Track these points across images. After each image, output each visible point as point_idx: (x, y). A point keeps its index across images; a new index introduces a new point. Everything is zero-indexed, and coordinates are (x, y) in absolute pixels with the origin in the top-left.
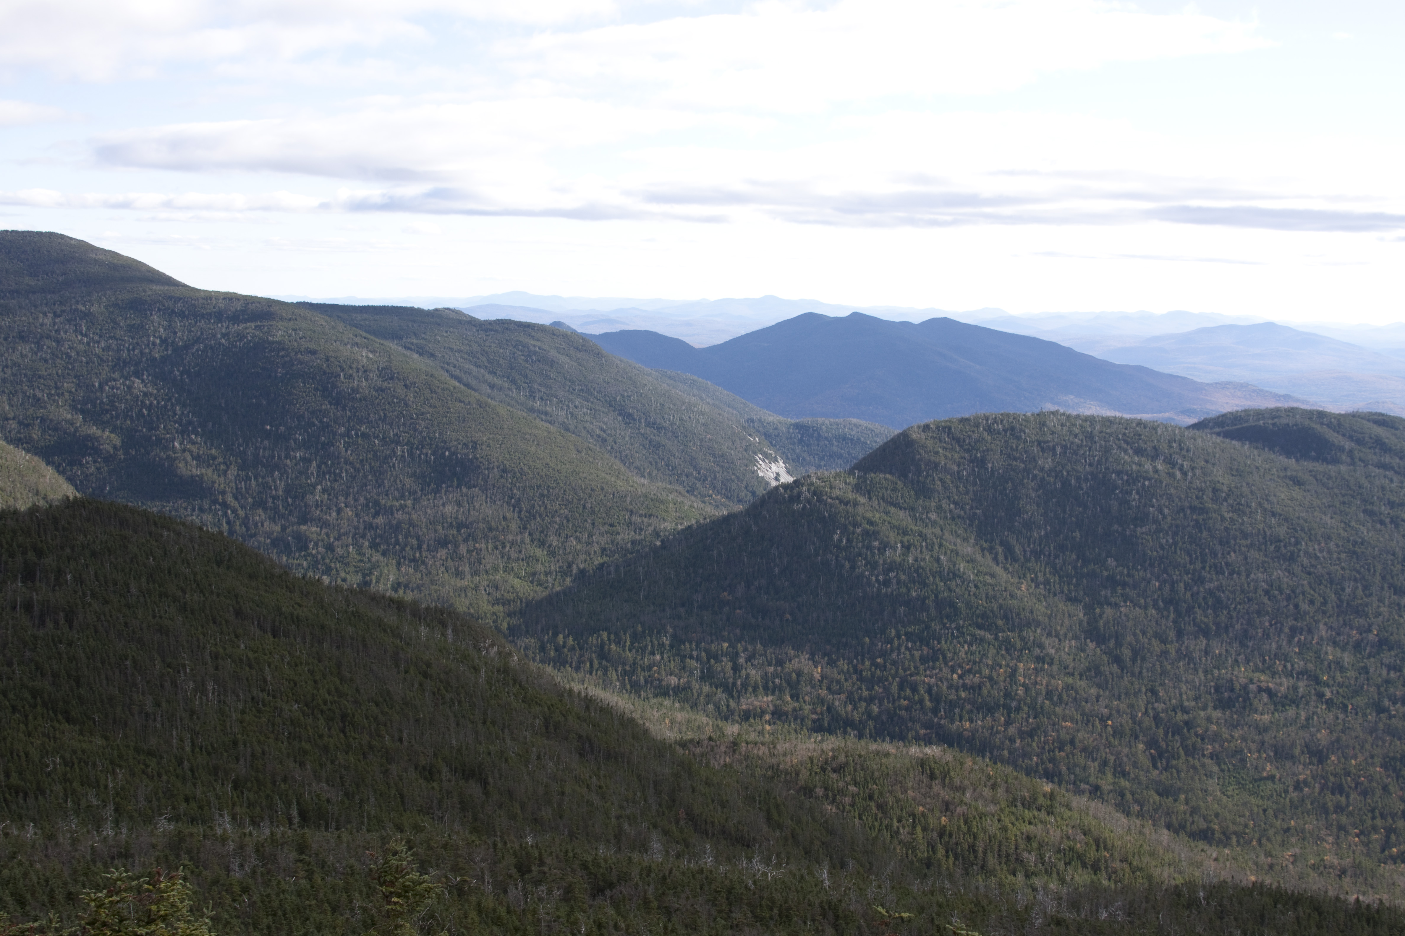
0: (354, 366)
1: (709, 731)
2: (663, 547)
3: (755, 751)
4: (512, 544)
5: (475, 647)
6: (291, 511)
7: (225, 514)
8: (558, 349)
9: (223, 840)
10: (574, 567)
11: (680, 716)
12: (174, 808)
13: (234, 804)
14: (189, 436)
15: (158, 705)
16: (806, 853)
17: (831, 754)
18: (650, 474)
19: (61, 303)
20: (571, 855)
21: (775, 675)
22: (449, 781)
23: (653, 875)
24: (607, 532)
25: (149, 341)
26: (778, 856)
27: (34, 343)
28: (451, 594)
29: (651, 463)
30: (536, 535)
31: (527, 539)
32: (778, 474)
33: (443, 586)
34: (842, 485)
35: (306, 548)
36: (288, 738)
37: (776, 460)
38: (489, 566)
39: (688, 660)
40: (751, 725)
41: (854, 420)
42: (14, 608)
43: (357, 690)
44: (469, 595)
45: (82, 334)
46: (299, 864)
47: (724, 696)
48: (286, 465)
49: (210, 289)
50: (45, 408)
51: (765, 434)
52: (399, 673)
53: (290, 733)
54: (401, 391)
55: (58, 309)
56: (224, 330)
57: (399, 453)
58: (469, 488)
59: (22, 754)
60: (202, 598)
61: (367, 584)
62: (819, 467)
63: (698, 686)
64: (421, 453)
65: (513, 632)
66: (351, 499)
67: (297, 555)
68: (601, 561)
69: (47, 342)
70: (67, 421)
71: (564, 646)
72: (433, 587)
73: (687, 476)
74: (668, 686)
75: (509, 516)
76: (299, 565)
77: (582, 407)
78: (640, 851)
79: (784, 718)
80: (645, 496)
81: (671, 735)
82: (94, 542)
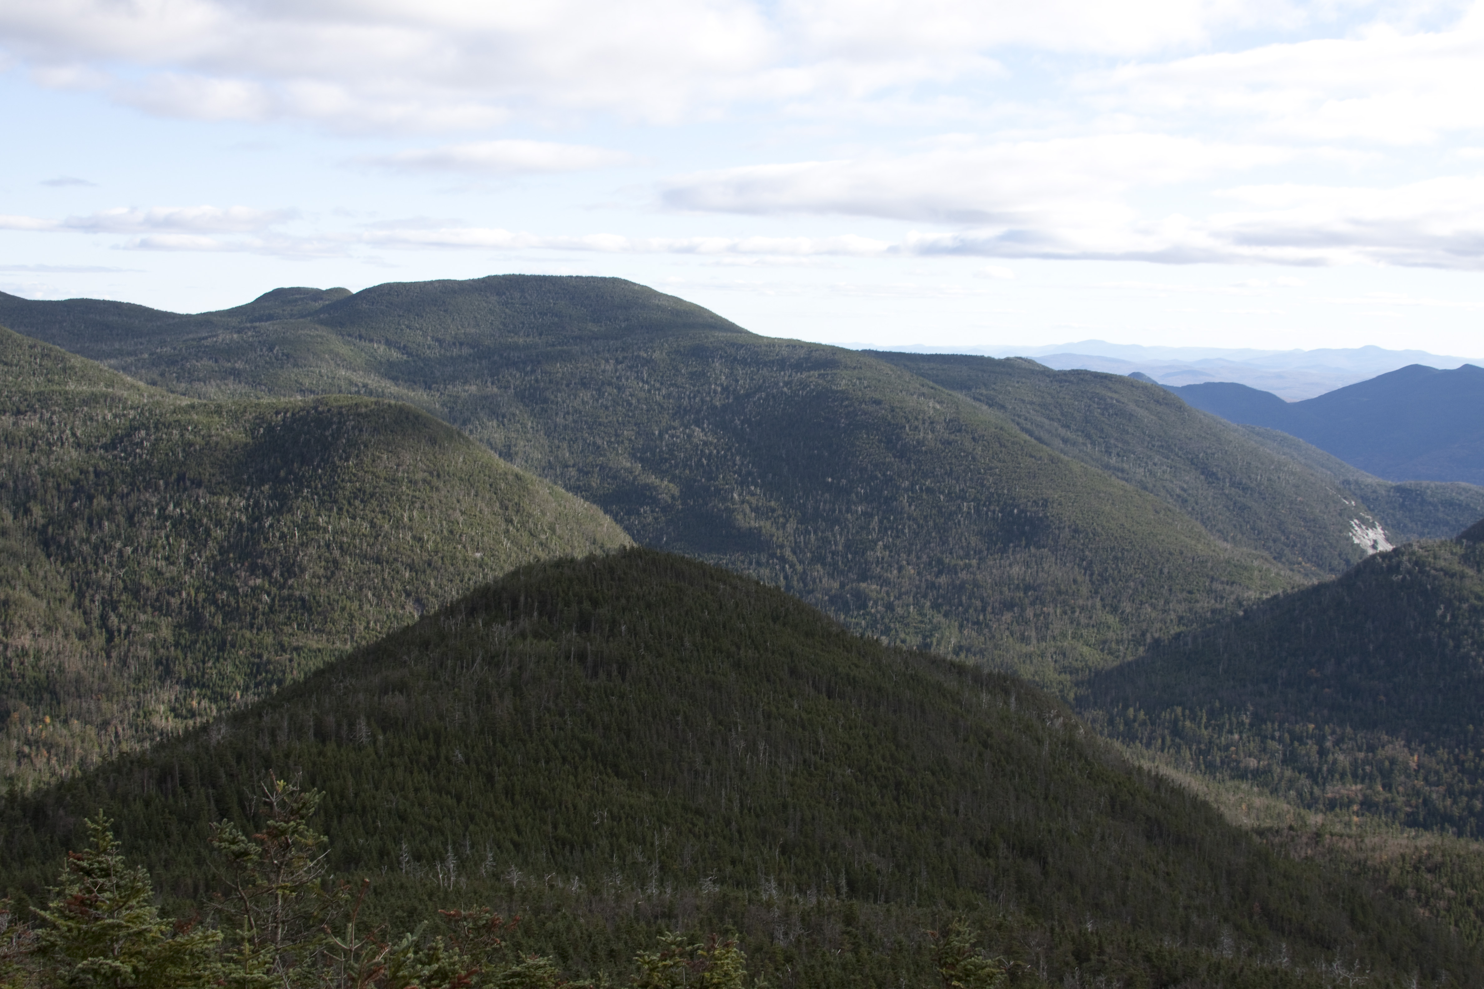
0: (920, 417)
1: (1289, 819)
2: (1246, 617)
3: (1341, 844)
4: (1082, 609)
5: (1039, 717)
6: (850, 567)
7: (783, 569)
8: (1136, 402)
9: (769, 905)
10: (1148, 635)
11: (1258, 802)
12: (720, 870)
13: (781, 870)
14: (748, 486)
15: (708, 762)
16: (1393, 960)
17: (1425, 852)
18: (1233, 538)
19: (623, 349)
20: (1133, 945)
21: (1366, 762)
22: (1006, 858)
23: (1222, 972)
24: (1185, 600)
25: (710, 388)
26: (1362, 961)
27: (596, 390)
28: (1016, 660)
29: (1235, 526)
30: (1108, 601)
31: (1099, 604)
32: (1375, 541)
33: (1008, 651)
34: (1448, 556)
35: (864, 606)
36: (840, 804)
37: (1373, 526)
38: (1057, 632)
39: (1269, 741)
40: (1336, 816)
41: (1463, 484)
42: (568, 658)
43: (913, 758)
44: (1035, 661)
45: (643, 381)
46: (846, 936)
47: (1308, 782)
48: (846, 519)
49: (773, 336)
50: (605, 455)
51: (1362, 497)
52: (957, 741)
53: (841, 799)
54: (968, 444)
55: (620, 355)
56: (786, 379)
57: (965, 509)
58: (1038, 547)
59: (570, 806)
60: (757, 655)
61: (927, 646)
62: (1422, 535)
63: (1279, 770)
64: (988, 510)
65: (1080, 702)
66: (913, 557)
67: (855, 613)
68: (1178, 630)
69: (609, 389)
70: (626, 469)
71: (1134, 721)
72: (996, 652)
73: (1274, 541)
74: (1246, 768)
75: (1079, 579)
76: (857, 624)
77: (1162, 464)
78: (1208, 946)
79: (1373, 809)
80: (1228, 562)
81: (1247, 822)
82: (650, 593)
